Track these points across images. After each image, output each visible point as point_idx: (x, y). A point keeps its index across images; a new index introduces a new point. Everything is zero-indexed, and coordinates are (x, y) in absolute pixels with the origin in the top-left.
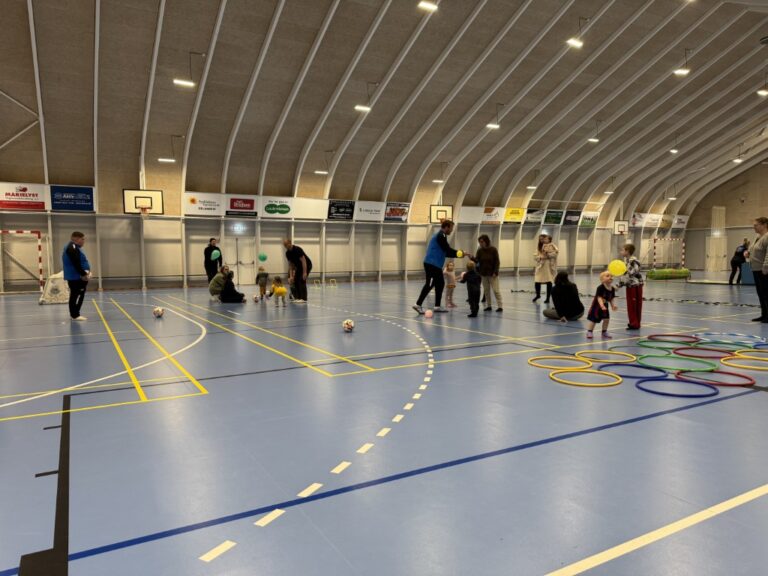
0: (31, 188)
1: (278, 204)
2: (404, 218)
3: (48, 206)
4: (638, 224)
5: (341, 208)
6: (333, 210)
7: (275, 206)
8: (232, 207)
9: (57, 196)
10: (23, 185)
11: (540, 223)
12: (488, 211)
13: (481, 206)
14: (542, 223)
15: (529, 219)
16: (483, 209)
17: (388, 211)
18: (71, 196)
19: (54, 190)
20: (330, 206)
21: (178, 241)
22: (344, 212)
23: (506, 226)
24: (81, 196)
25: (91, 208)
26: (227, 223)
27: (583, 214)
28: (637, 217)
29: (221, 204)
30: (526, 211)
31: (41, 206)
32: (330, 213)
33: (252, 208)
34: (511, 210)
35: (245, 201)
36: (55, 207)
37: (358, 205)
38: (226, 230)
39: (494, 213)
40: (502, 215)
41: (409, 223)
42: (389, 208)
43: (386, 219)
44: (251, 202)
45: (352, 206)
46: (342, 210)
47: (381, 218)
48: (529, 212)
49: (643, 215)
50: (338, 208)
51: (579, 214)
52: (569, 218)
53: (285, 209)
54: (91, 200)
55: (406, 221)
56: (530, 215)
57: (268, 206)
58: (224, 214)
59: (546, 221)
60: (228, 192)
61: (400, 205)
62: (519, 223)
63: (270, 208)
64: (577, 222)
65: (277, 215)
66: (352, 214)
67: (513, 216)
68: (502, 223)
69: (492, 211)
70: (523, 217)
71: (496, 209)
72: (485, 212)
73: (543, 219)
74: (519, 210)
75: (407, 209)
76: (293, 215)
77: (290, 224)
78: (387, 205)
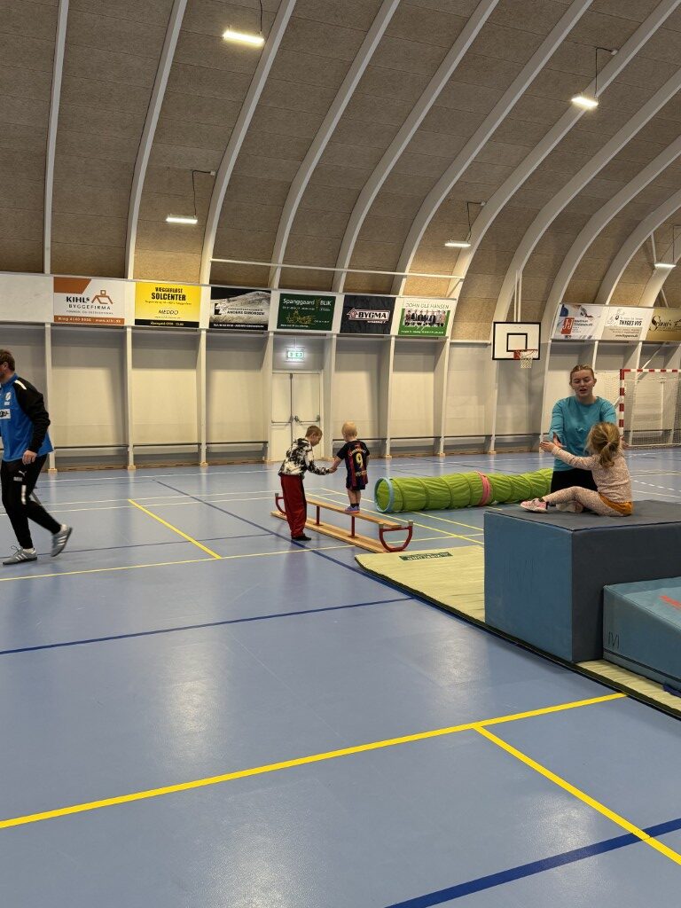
4: (578, 333)
11: (266, 327)
12: (68, 285)
13: (41, 271)
14: (273, 327)
15: (224, 314)
16: (46, 281)
27: (405, 303)
28: (573, 312)
30: (208, 289)
34: (152, 285)
39: (90, 293)
40: (124, 301)
48: (216, 294)
49: (592, 309)
51: (389, 305)
52: (355, 314)
56: (223, 304)
59: (283, 319)
62: (196, 324)
64: (387, 326)
67: (166, 305)
68: (130, 322)
69: (81, 286)
70: (200, 307)
71: (97, 285)
72: (57, 289)
73: (271, 315)
74: (186, 290)
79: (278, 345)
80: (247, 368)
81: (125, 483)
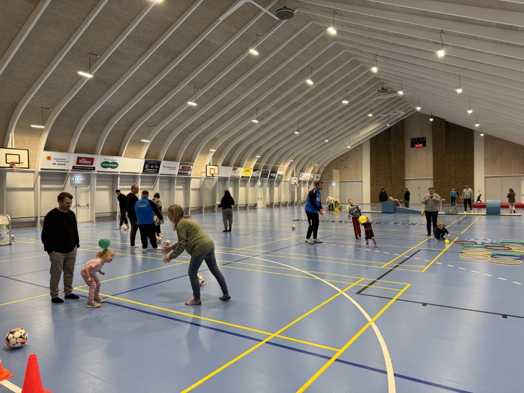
1: (110, 162)
2: (189, 173)
4: (300, 179)
5: (152, 165)
6: (147, 167)
7: (108, 163)
8: (78, 163)
12: (234, 169)
13: (231, 166)
14: (259, 177)
15: (254, 175)
17: (181, 168)
20: (145, 164)
22: (154, 168)
23: (243, 179)
27: (278, 172)
28: (300, 175)
29: (70, 160)
30: (252, 170)
32: (144, 169)
33: (92, 164)
34: (246, 169)
35: (88, 159)
37: (163, 163)
38: (71, 180)
39: (237, 170)
40: (241, 172)
41: (192, 176)
42: (181, 166)
43: (179, 173)
44: (92, 160)
45: (159, 164)
46: (152, 167)
47: (176, 172)
48: (254, 170)
49: (303, 174)
50: (150, 165)
51: (276, 172)
52: (271, 175)
53: (115, 165)
55: (190, 175)
56: (254, 172)
57: (104, 163)
58: (71, 168)
59: (261, 176)
60: (76, 152)
61: (188, 164)
62: (249, 177)
63: (105, 164)
64: (275, 177)
65: (109, 169)
66: (158, 169)
67: (246, 173)
68: (241, 177)
70: (251, 173)
71: (239, 169)
74: (250, 169)
75: (191, 167)
76: (119, 170)
77: (117, 176)
78: (180, 164)
79: (259, 181)
80: (253, 186)
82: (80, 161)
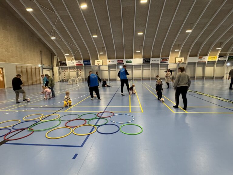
0: (80, 61)
2: (167, 62)
3: (83, 64)
5: (146, 60)
6: (144, 61)
7: (128, 61)
8: (118, 62)
9: (84, 62)
10: (79, 61)
11: (225, 61)
12: (200, 58)
14: (227, 61)
15: (220, 60)
16: (198, 57)
17: (162, 60)
18: (87, 62)
19: (84, 61)
20: (143, 60)
21: (107, 71)
23: (209, 62)
24: (88, 62)
25: (90, 64)
26: (117, 66)
29: (115, 62)
30: (218, 57)
31: (82, 64)
32: (143, 62)
33: (123, 62)
34: (211, 57)
35: (121, 61)
36: (84, 64)
38: (117, 68)
39: (203, 58)
40: (207, 59)
41: (169, 63)
42: (162, 59)
43: (161, 62)
44: (122, 61)
45: (150, 60)
46: (147, 61)
47: (159, 62)
48: (219, 57)
53: (131, 62)
54: (90, 63)
55: (168, 63)
57: (126, 61)
58: (116, 64)
59: (228, 60)
60: (117, 59)
61: (165, 58)
62: (215, 61)
63: (127, 62)
66: (150, 62)
67: (212, 59)
68: (207, 61)
69: (202, 58)
70: (217, 59)
71: (204, 57)
72: (199, 58)
73: (227, 59)
74: (215, 57)
75: (168, 59)
76: (133, 63)
77: (133, 65)
78: (161, 59)
79: (227, 63)
80: (221, 66)
81: (204, 81)
82: (119, 61)
